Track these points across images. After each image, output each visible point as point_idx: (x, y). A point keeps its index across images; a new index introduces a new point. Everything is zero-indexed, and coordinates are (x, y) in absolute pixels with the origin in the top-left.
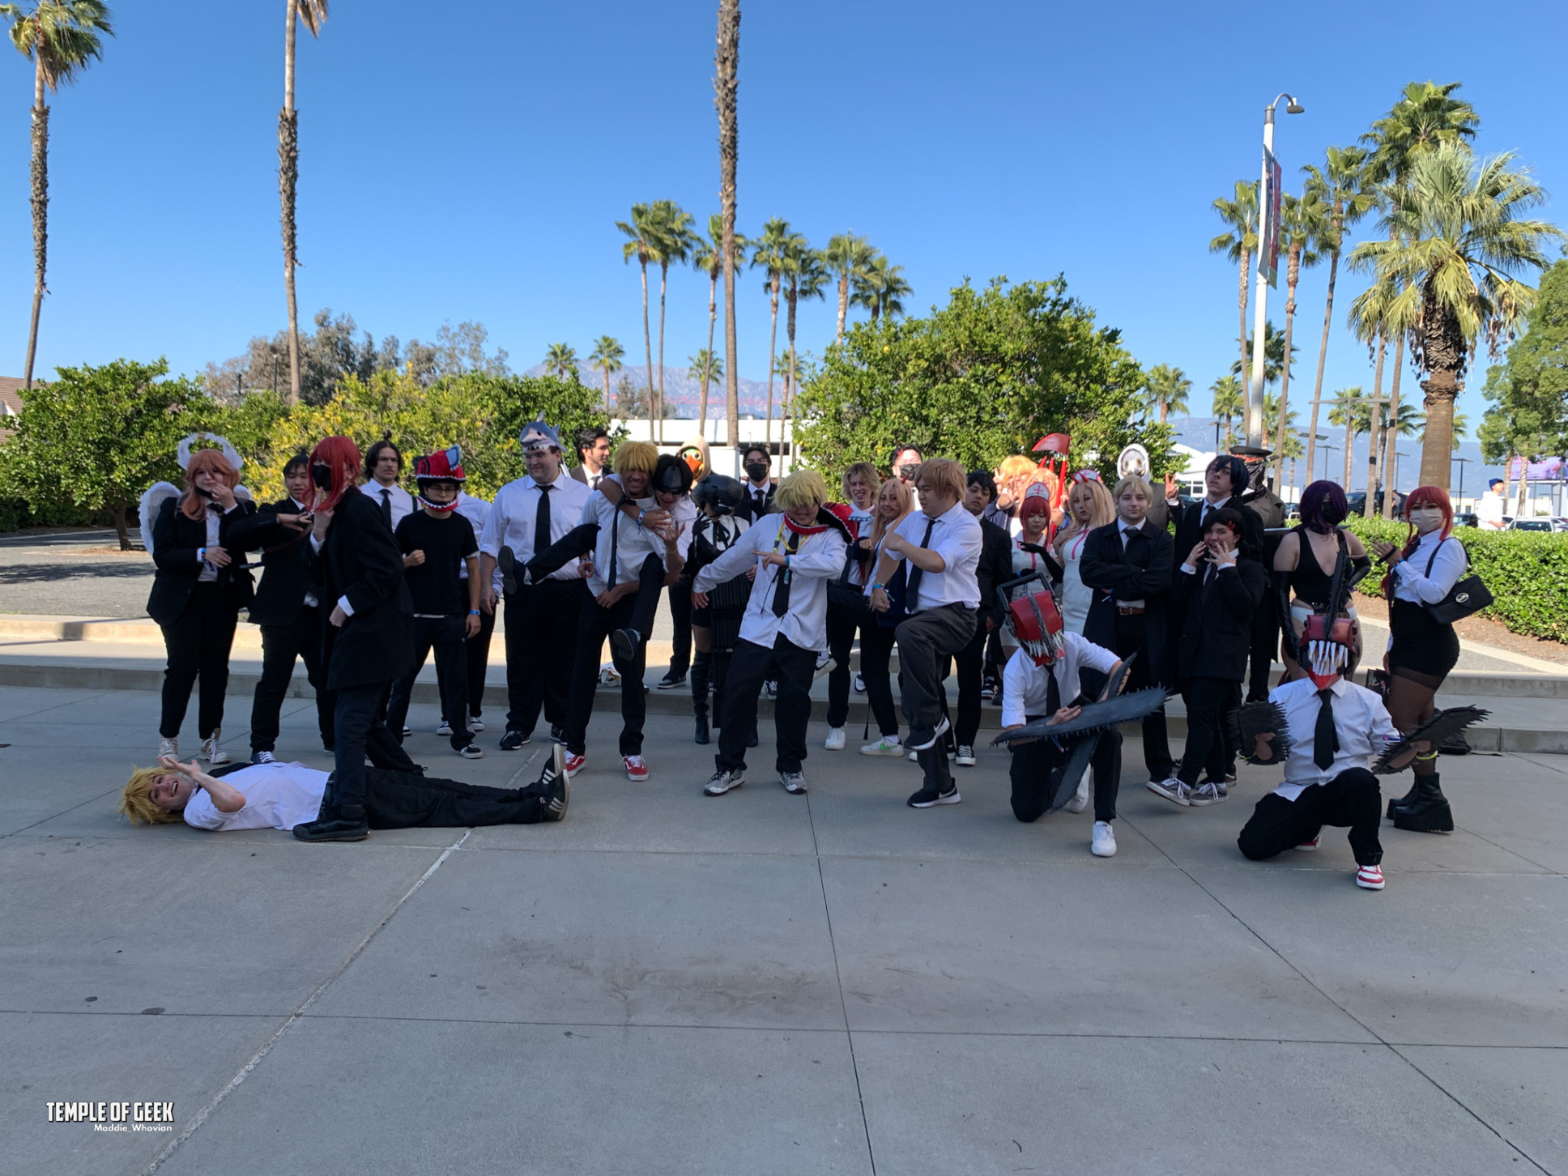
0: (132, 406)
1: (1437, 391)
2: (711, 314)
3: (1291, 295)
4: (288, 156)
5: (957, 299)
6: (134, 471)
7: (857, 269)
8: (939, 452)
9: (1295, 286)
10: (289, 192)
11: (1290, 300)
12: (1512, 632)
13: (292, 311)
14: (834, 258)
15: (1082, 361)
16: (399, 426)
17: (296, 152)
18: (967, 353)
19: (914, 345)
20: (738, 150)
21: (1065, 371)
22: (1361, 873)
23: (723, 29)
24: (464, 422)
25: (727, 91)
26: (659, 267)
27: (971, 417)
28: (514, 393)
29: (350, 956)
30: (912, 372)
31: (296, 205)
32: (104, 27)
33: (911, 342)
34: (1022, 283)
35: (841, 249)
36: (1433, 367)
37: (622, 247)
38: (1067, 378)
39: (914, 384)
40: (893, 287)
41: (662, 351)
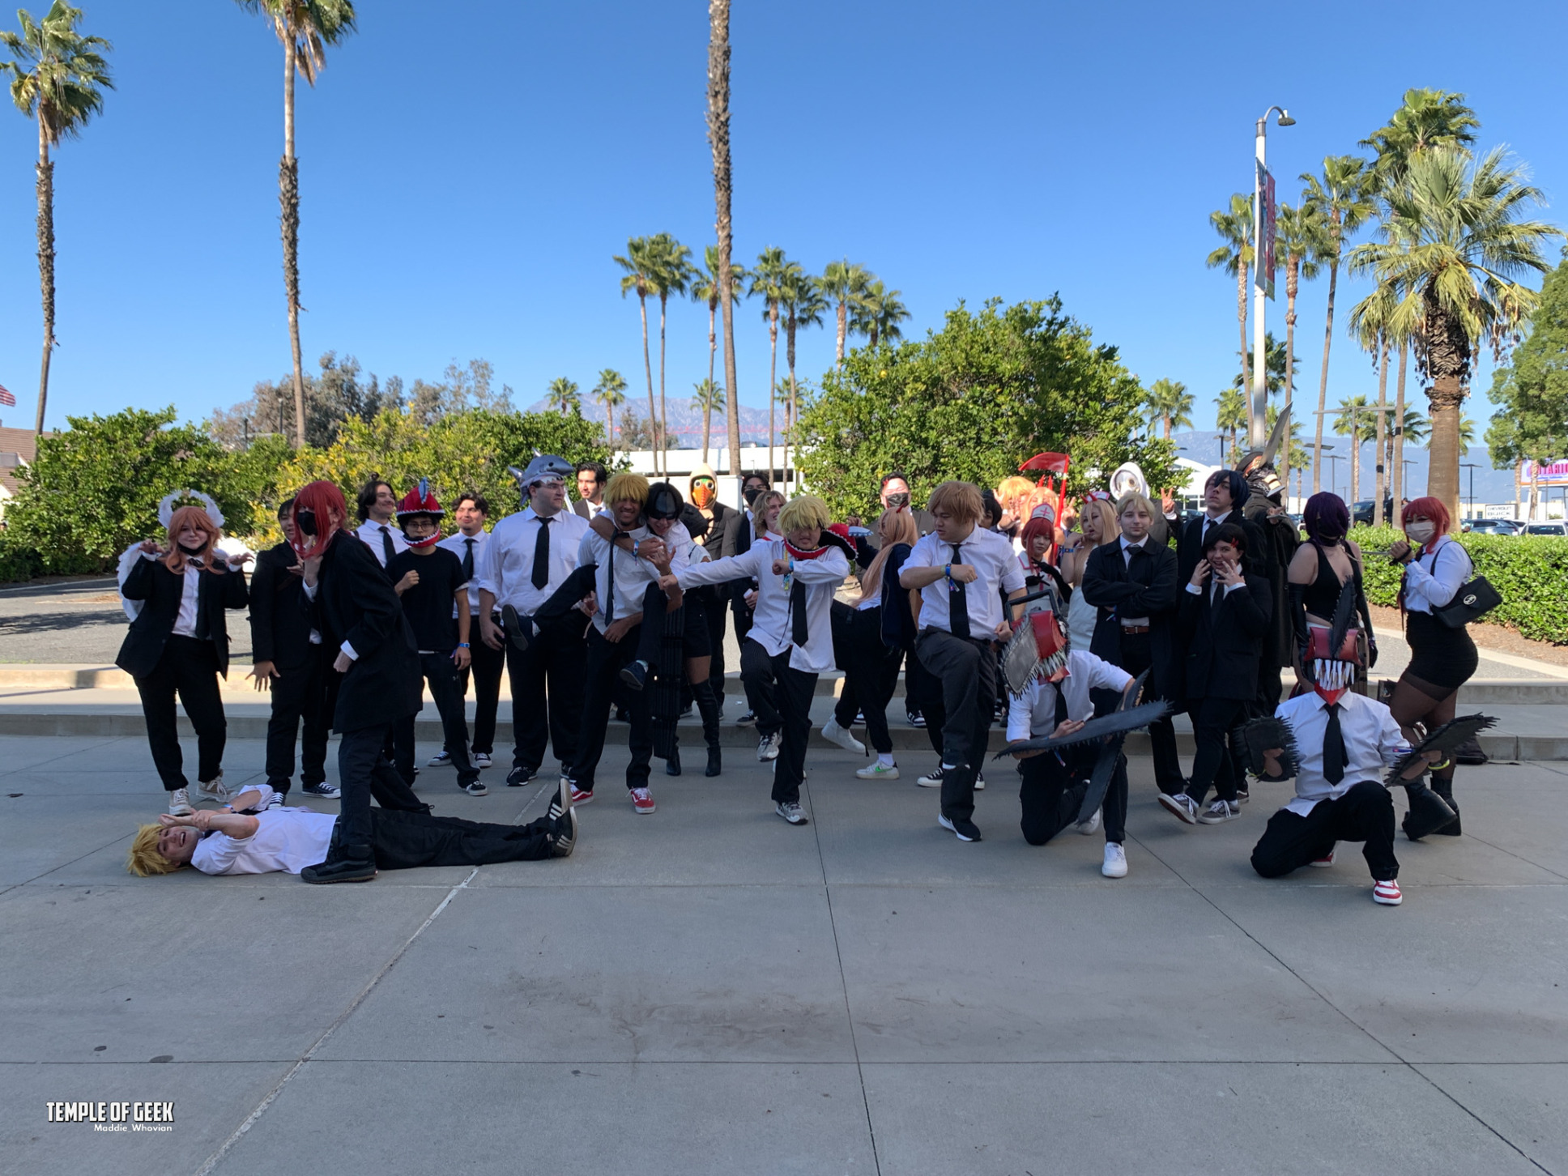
0: (141, 454)
1: (1442, 397)
2: (711, 344)
3: (1290, 306)
4: (289, 203)
5: (952, 322)
6: (143, 518)
7: (854, 296)
8: (940, 474)
9: (1294, 297)
10: (291, 238)
11: (1290, 311)
12: (1527, 638)
13: (296, 355)
14: (831, 285)
15: (1079, 379)
16: (403, 466)
17: (297, 198)
18: (965, 375)
19: (910, 369)
20: (733, 182)
21: (1063, 389)
22: (1377, 888)
23: (714, 63)
24: (467, 459)
25: (719, 124)
26: (658, 300)
27: (970, 439)
28: (517, 429)
29: (358, 998)
30: (910, 395)
31: (298, 250)
32: (104, 82)
33: (908, 366)
34: (1017, 303)
35: (838, 275)
36: (1437, 373)
37: (620, 280)
38: (1065, 397)
39: (912, 407)
40: (890, 312)
41: (663, 382)
